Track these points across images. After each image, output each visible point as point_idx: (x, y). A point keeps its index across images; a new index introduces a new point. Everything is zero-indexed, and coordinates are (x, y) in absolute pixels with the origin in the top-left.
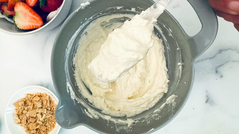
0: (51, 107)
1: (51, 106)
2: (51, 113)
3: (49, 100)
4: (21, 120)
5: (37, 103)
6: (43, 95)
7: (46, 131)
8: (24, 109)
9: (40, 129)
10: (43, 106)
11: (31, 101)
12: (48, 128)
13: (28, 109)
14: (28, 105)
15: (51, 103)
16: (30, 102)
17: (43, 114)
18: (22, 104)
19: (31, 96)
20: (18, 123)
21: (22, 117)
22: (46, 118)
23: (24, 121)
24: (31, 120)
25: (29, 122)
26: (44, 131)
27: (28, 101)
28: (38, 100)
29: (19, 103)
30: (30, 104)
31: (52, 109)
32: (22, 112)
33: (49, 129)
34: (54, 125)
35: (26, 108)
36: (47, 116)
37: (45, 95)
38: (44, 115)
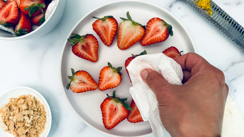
0: (37, 108)
1: (38, 106)
2: (39, 114)
3: (35, 100)
4: (8, 126)
5: (22, 106)
6: (27, 96)
7: (36, 134)
8: (10, 115)
9: (30, 133)
10: (29, 108)
11: (16, 105)
12: (38, 131)
13: (14, 114)
14: (13, 110)
15: (37, 103)
16: (15, 107)
17: (30, 115)
18: (7, 109)
19: (15, 100)
20: (6, 130)
21: (9, 123)
22: (34, 120)
23: (12, 127)
24: (19, 125)
25: (17, 127)
26: (35, 134)
27: (13, 106)
28: (23, 103)
29: (4, 109)
30: (15, 109)
31: (39, 110)
32: (8, 119)
33: (40, 131)
34: (43, 126)
35: (12, 114)
36: (34, 117)
37: (29, 96)
38: (32, 117)
